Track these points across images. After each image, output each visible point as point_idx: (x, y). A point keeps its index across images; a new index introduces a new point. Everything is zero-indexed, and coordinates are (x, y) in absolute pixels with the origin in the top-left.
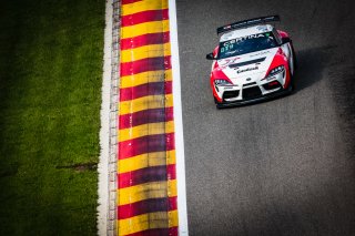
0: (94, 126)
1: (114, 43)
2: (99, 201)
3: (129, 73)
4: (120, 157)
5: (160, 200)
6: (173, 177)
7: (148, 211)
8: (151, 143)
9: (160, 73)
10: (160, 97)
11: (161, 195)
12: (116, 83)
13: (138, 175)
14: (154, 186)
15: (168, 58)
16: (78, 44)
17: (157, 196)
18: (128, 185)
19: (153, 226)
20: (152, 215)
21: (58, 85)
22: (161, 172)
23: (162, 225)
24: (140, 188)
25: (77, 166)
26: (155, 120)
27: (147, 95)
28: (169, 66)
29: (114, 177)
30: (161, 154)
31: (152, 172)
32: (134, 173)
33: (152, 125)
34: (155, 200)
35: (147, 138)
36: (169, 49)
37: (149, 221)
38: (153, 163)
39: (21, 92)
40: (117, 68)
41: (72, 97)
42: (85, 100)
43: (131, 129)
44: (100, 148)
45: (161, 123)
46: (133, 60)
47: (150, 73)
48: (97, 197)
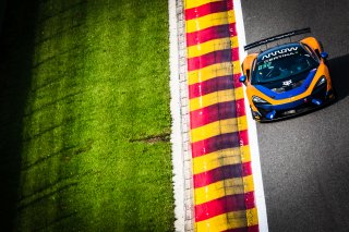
0: (164, 97)
1: (178, 15)
2: (174, 171)
3: (195, 43)
4: (192, 126)
5: (234, 166)
6: (246, 143)
7: (223, 178)
8: (222, 111)
9: (225, 40)
10: (228, 64)
11: (235, 161)
12: (182, 53)
13: (211, 144)
14: (228, 152)
15: (233, 25)
16: (143, 17)
17: (231, 163)
18: (202, 154)
19: (229, 193)
20: (228, 182)
21: (126, 59)
22: (233, 139)
23: (238, 191)
24: (214, 155)
25: (149, 138)
26: (224, 87)
27: (215, 63)
28: (235, 34)
29: (187, 147)
30: (232, 121)
31: (225, 139)
32: (207, 141)
33: (222, 93)
34: (229, 166)
35: (218, 106)
36: (233, 17)
37: (225, 187)
38: (225, 130)
39: (90, 69)
40: (184, 39)
41: (141, 70)
42: (154, 72)
43: (201, 98)
44: (171, 119)
45: (231, 90)
46: (199, 29)
47: (217, 41)
48: (172, 168)
